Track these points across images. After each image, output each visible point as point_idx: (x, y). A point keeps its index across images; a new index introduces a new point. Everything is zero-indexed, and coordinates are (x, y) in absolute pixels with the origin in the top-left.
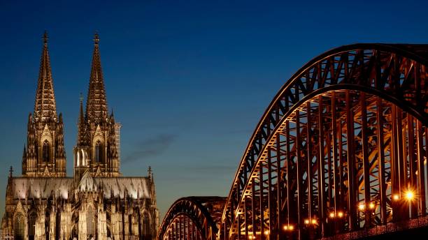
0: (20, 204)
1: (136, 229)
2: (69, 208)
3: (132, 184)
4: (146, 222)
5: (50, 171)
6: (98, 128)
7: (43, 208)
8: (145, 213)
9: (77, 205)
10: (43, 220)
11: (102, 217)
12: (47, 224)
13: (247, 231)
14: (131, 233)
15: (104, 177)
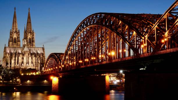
0: (7, 54)
1: (39, 61)
2: (21, 55)
3: (38, 49)
4: (42, 60)
5: (16, 45)
6: (29, 34)
7: (14, 56)
8: (42, 57)
9: (23, 55)
10: (14, 58)
11: (30, 58)
12: (15, 60)
13: (69, 62)
14: (38, 62)
15: (31, 47)
